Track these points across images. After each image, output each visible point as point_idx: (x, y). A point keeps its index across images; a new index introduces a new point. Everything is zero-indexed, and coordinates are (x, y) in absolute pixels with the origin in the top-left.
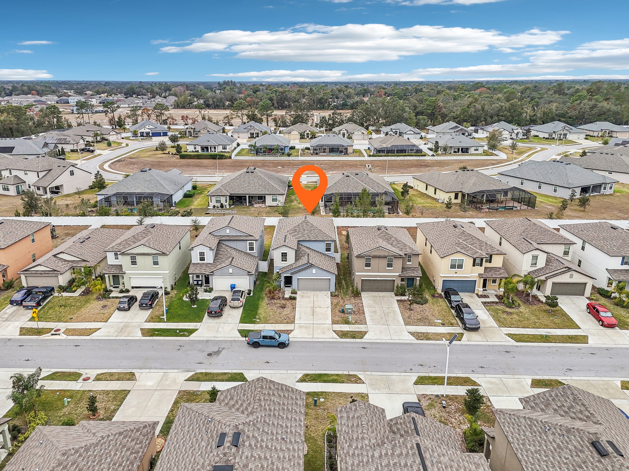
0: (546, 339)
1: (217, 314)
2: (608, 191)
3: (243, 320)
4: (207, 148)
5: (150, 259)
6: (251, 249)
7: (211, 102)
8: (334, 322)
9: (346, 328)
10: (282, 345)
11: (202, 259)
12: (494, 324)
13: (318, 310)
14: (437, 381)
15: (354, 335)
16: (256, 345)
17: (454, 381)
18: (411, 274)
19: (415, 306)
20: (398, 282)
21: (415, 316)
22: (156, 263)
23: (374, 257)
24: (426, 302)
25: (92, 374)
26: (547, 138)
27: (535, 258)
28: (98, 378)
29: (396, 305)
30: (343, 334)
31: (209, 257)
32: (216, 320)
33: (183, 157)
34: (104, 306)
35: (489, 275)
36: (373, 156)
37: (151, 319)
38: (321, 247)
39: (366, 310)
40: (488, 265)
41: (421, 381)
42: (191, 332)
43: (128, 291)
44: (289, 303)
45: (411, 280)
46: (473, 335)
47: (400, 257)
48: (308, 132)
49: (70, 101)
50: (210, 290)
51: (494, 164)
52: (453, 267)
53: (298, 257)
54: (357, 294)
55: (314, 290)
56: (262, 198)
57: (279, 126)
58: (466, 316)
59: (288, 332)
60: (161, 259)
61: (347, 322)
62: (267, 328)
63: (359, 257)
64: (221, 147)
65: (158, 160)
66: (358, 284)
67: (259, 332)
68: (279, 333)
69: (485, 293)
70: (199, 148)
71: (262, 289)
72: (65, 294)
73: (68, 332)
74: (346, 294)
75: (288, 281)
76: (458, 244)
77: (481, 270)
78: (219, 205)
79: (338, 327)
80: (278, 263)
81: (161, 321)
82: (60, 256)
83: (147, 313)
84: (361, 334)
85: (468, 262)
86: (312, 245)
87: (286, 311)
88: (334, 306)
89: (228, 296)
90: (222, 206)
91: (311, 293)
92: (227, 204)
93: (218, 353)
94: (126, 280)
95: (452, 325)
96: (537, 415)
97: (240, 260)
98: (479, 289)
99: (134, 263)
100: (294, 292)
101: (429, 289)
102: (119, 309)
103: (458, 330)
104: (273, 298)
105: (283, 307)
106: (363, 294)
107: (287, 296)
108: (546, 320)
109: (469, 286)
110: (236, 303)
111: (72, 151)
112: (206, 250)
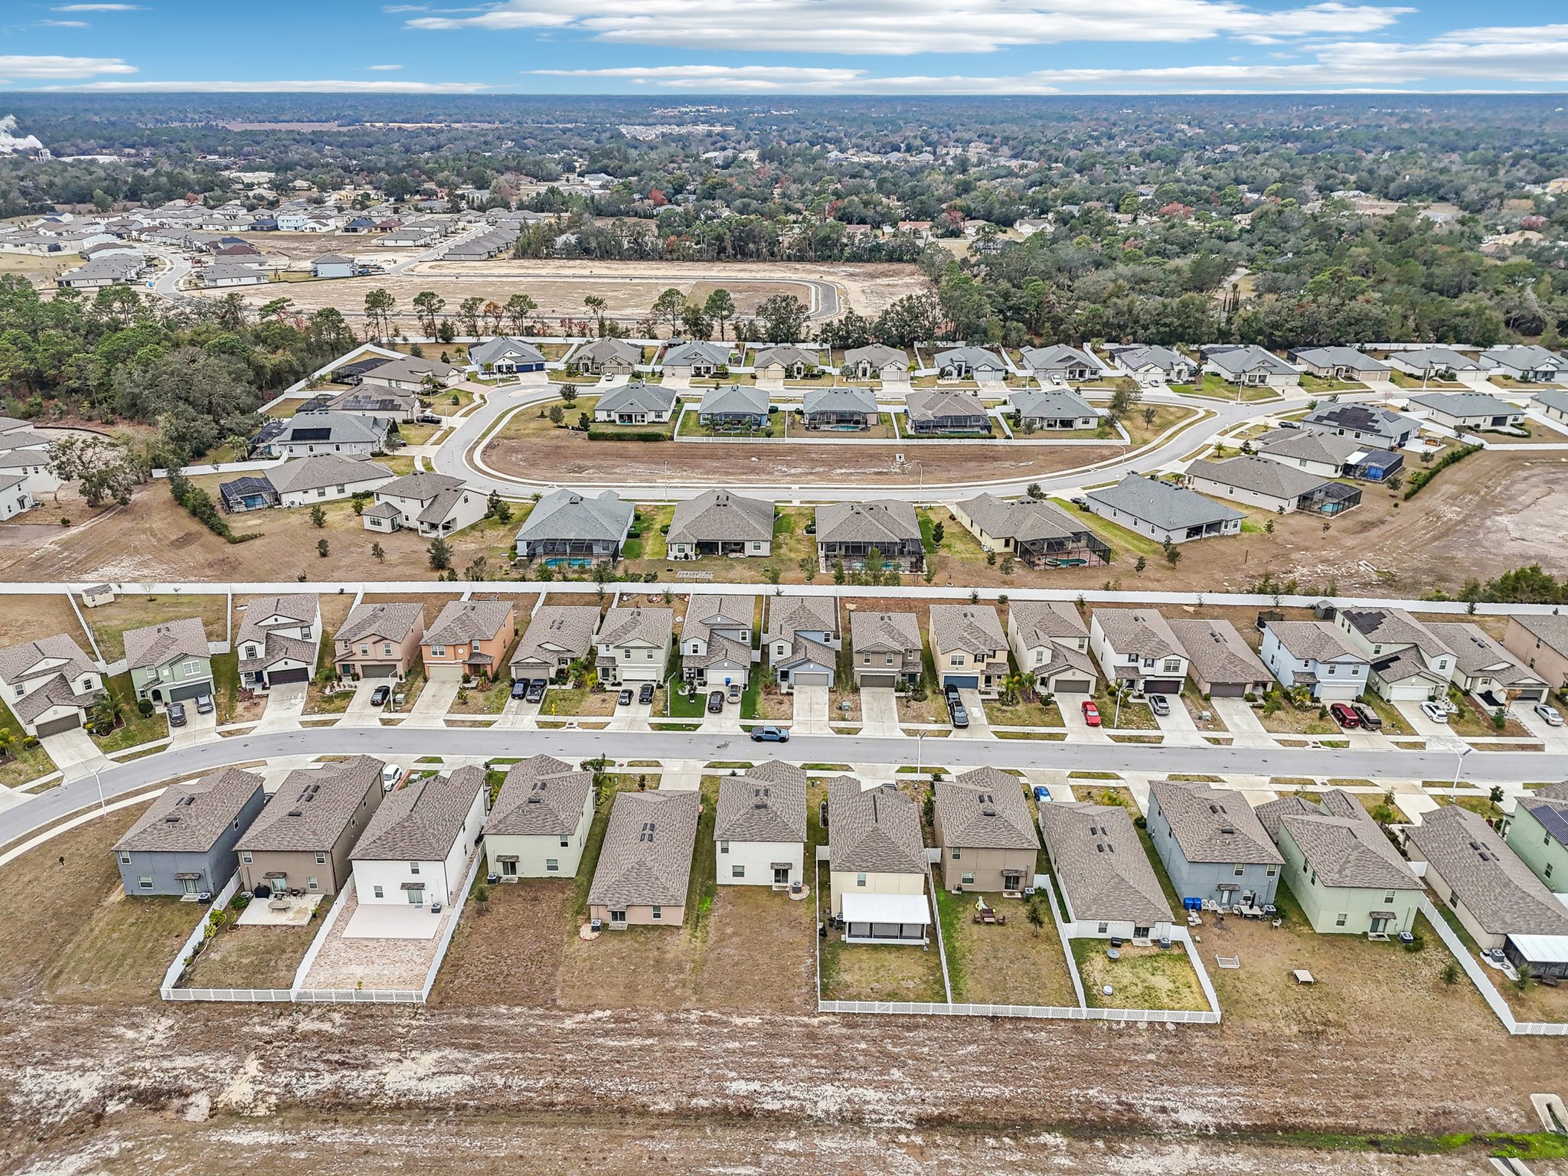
0: (1027, 736)
1: (717, 709)
2: (1231, 531)
3: (743, 717)
4: (630, 417)
5: (645, 652)
6: (744, 638)
7: (594, 244)
8: (831, 719)
9: (842, 724)
10: (783, 740)
11: (695, 651)
12: (985, 721)
13: (815, 706)
14: (914, 770)
15: (849, 731)
16: (759, 739)
17: (924, 770)
18: (912, 670)
19: (913, 702)
20: (899, 678)
21: (911, 713)
22: (650, 656)
23: (874, 653)
24: (926, 698)
25: (625, 761)
26: (1231, 383)
27: (1040, 654)
28: (631, 765)
29: (894, 701)
30: (840, 731)
31: (703, 650)
32: (717, 716)
33: (593, 437)
34: (604, 701)
35: (990, 672)
36: (909, 437)
37: (655, 714)
38: (820, 638)
39: (863, 707)
40: (991, 660)
41: (902, 770)
42: (697, 727)
43: (619, 684)
44: (786, 699)
45: (912, 676)
46: (961, 732)
47: (899, 653)
48: (799, 365)
49: (280, 224)
50: (705, 684)
51: (1104, 458)
52: (954, 663)
53: (795, 650)
54: (856, 690)
55: (812, 684)
56: (740, 546)
57: (745, 340)
58: (957, 714)
59: (788, 728)
60: (655, 652)
61: (844, 719)
62: (769, 724)
63: (858, 652)
64: (653, 414)
65: (554, 442)
66: (858, 680)
67: (761, 728)
68: (780, 729)
69: (988, 689)
70: (615, 416)
71: (757, 683)
72: (556, 687)
73: (580, 725)
74: (844, 689)
75: (785, 675)
76: (961, 639)
77: (983, 666)
78: (682, 555)
79: (834, 724)
80: (774, 657)
81: (664, 716)
82: (545, 646)
83: (648, 708)
84: (857, 731)
85: (969, 659)
86: (810, 636)
87: (785, 707)
88: (832, 702)
89: (724, 690)
90: (686, 557)
91: (808, 689)
92: (692, 554)
93: (725, 745)
94: (617, 673)
95: (944, 722)
96: (963, 785)
97: (735, 652)
98: (982, 685)
99: (628, 656)
100: (791, 687)
101: (932, 683)
102: (621, 704)
103: (949, 727)
104: (769, 693)
105: (781, 703)
106: (863, 690)
107: (784, 691)
108: (1037, 717)
109: (971, 682)
110: (735, 699)
111: (406, 422)
112: (699, 643)
